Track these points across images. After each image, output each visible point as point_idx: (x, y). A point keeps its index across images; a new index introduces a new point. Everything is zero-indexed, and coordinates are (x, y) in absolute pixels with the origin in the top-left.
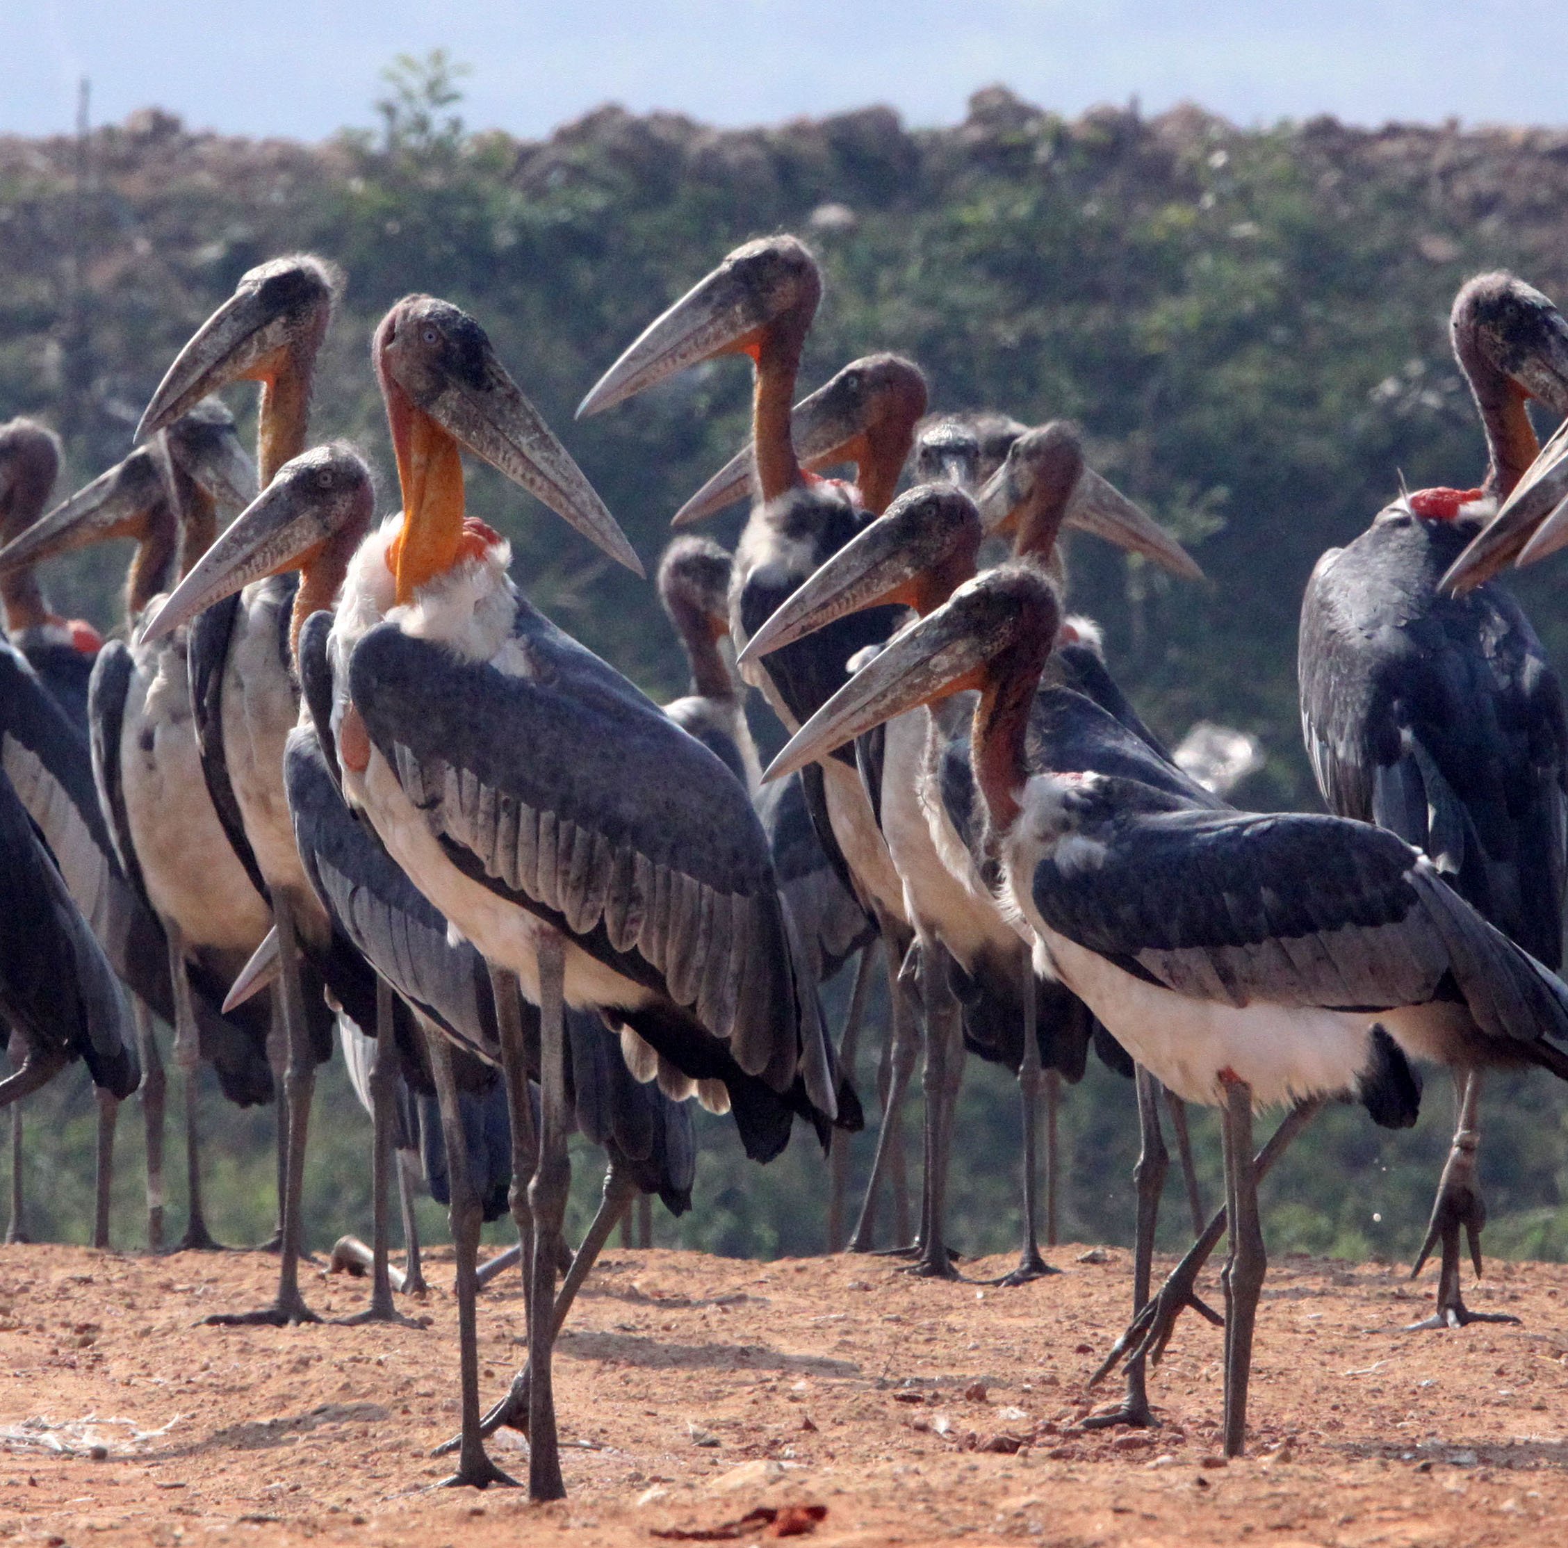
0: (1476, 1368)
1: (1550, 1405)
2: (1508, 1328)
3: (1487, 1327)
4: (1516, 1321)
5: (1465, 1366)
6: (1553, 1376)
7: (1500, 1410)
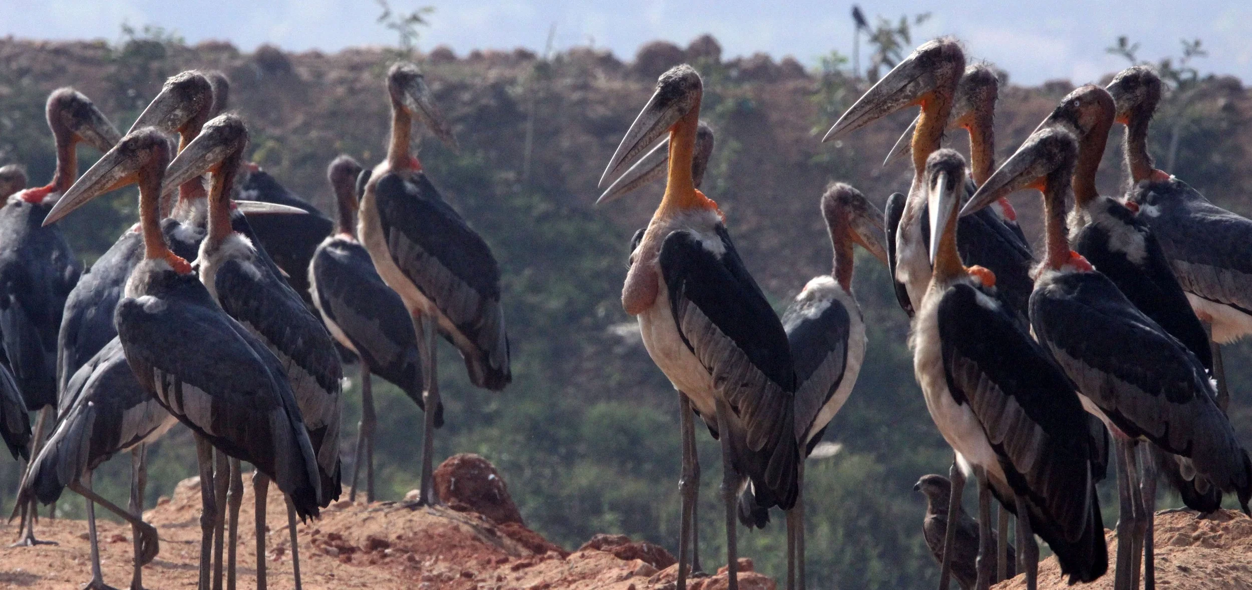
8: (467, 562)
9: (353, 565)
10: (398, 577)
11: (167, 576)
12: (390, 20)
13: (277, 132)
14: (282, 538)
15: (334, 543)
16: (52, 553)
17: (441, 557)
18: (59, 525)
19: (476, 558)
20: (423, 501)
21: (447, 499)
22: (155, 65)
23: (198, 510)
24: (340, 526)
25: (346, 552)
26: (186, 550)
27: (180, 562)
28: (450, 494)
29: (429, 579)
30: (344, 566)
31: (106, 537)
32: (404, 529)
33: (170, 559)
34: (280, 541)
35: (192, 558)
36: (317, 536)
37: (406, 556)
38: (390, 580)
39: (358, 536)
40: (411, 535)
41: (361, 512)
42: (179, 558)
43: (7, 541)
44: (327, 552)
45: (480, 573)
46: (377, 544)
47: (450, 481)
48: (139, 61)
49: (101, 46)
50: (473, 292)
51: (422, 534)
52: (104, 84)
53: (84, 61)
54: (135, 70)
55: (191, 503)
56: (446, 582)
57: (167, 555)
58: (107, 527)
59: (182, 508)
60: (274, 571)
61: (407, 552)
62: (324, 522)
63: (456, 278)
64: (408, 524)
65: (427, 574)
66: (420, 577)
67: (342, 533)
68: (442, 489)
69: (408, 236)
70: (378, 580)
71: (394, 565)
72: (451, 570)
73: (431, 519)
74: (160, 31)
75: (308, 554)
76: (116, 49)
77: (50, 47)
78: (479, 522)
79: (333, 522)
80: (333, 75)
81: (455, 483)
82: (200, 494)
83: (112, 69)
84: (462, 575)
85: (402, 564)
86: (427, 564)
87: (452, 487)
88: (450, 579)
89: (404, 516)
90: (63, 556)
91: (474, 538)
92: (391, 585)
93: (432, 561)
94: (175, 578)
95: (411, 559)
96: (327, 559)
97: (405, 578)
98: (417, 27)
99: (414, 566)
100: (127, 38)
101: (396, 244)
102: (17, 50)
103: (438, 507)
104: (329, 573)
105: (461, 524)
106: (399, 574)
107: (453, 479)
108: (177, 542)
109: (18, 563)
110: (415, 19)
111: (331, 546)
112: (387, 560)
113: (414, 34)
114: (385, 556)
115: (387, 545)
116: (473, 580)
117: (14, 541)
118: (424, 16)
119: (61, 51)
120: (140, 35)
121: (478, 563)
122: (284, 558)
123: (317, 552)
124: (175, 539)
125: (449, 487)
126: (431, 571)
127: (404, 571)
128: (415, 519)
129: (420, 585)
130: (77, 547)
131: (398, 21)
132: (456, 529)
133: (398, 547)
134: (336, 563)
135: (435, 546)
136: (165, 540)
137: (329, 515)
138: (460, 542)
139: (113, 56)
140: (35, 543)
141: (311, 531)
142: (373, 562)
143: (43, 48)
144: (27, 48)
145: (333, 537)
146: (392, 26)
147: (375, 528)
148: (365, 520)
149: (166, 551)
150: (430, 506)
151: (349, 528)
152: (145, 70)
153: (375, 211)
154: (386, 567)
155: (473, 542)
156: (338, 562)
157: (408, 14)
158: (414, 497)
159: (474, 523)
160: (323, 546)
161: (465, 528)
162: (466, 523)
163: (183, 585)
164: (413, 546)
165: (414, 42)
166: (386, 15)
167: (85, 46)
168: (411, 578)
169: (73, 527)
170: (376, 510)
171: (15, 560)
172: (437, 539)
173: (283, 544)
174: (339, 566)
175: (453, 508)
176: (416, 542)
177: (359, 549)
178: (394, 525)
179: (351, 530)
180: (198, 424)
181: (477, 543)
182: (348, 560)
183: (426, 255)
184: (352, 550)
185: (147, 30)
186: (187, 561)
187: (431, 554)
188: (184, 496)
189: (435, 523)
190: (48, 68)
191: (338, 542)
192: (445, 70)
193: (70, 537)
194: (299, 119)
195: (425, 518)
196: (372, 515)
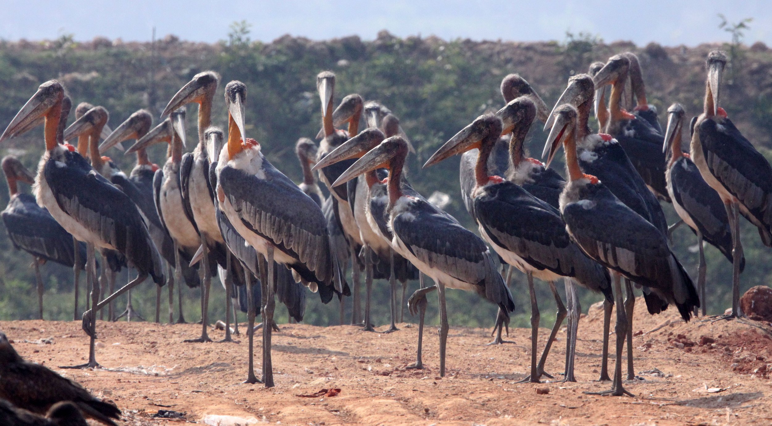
0: (504, 355)
1: (523, 364)
2: (512, 345)
3: (507, 344)
4: (514, 343)
5: (502, 354)
6: (524, 357)
7: (510, 365)
8: (760, 351)
9: (692, 353)
10: (720, 360)
11: (580, 361)
12: (726, 27)
13: (659, 94)
14: (650, 338)
15: (681, 340)
16: (512, 349)
17: (745, 348)
18: (518, 331)
19: (766, 349)
20: (734, 315)
21: (749, 313)
22: (586, 55)
23: (602, 321)
24: (684, 330)
25: (689, 346)
26: (592, 345)
27: (588, 352)
28: (751, 310)
29: (737, 361)
30: (686, 354)
31: (545, 338)
32: (722, 331)
33: (582, 351)
34: (648, 339)
35: (596, 350)
36: (671, 337)
37: (724, 348)
38: (714, 362)
39: (695, 336)
40: (727, 335)
41: (697, 321)
42: (588, 350)
43: (486, 341)
44: (677, 346)
45: (768, 358)
46: (706, 341)
47: (751, 303)
48: (577, 53)
49: (554, 45)
50: (759, 189)
51: (734, 335)
52: (556, 68)
53: (543, 53)
54: (574, 59)
55: (597, 317)
56: (748, 363)
57: (581, 349)
58: (546, 332)
59: (592, 320)
60: (644, 357)
61: (725, 345)
62: (675, 328)
63: (749, 182)
64: (725, 329)
65: (736, 358)
66: (732, 360)
67: (686, 334)
68: (747, 308)
69: (719, 156)
70: (707, 362)
71: (717, 353)
72: (751, 355)
73: (739, 325)
74: (589, 35)
75: (665, 348)
76: (563, 47)
77: (523, 46)
78: (768, 327)
79: (681, 328)
80: (693, 60)
81: (754, 304)
82: (603, 312)
83: (561, 58)
84: (757, 359)
85: (722, 352)
86: (737, 352)
87: (752, 306)
88: (750, 361)
89: (723, 324)
90: (518, 350)
91: (765, 337)
92: (714, 365)
93: (740, 351)
94: (585, 362)
95: (727, 350)
96: (676, 350)
97: (723, 361)
98: (742, 30)
99: (729, 353)
100: (569, 40)
101: (712, 162)
102: (504, 48)
103: (743, 319)
104: (677, 358)
105: (757, 328)
106: (720, 358)
107: (753, 302)
108: (587, 341)
109: (492, 355)
110: (742, 25)
111: (679, 342)
112: (713, 350)
113: (740, 34)
114: (712, 348)
115: (712, 341)
116: (764, 362)
117: (490, 342)
118: (746, 24)
119: (530, 48)
120: (577, 38)
121: (767, 351)
122: (651, 350)
123: (671, 346)
124: (587, 339)
125: (751, 306)
126: (739, 356)
127: (723, 356)
128: (729, 325)
129: (732, 365)
130: (527, 345)
131: (732, 27)
132: (754, 331)
133: (719, 342)
134: (682, 352)
135: (741, 342)
136: (580, 340)
137: (678, 323)
138: (756, 339)
139: (562, 50)
140: (502, 342)
141: (667, 333)
142: (704, 352)
143: (519, 47)
144: (510, 46)
145: (680, 336)
146: (727, 30)
147: (705, 331)
148: (699, 327)
149: (580, 346)
150: (738, 317)
151: (690, 331)
152: (580, 58)
153: (699, 143)
154: (712, 354)
155: (764, 339)
156: (683, 352)
157: (737, 23)
158: (730, 312)
159: (765, 328)
160: (674, 342)
161: (759, 331)
162: (760, 328)
163: (589, 366)
164: (728, 342)
165: (740, 39)
166: (724, 23)
167: (545, 45)
168: (726, 361)
169: (526, 332)
170: (706, 321)
171: (489, 353)
172: (743, 337)
173: (651, 341)
174: (684, 354)
175: (752, 318)
176: (730, 339)
177: (697, 344)
178: (717, 329)
179: (691, 333)
180: (627, 270)
181: (767, 340)
182: (690, 350)
183: (730, 167)
184: (692, 344)
185: (581, 34)
186: (593, 352)
187: (739, 346)
188: (594, 313)
189: (742, 328)
190: (522, 58)
191: (684, 340)
192: (759, 56)
193: (523, 339)
194: (672, 87)
195: (735, 325)
196: (704, 323)
